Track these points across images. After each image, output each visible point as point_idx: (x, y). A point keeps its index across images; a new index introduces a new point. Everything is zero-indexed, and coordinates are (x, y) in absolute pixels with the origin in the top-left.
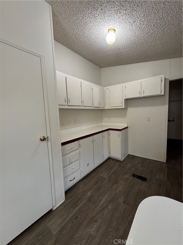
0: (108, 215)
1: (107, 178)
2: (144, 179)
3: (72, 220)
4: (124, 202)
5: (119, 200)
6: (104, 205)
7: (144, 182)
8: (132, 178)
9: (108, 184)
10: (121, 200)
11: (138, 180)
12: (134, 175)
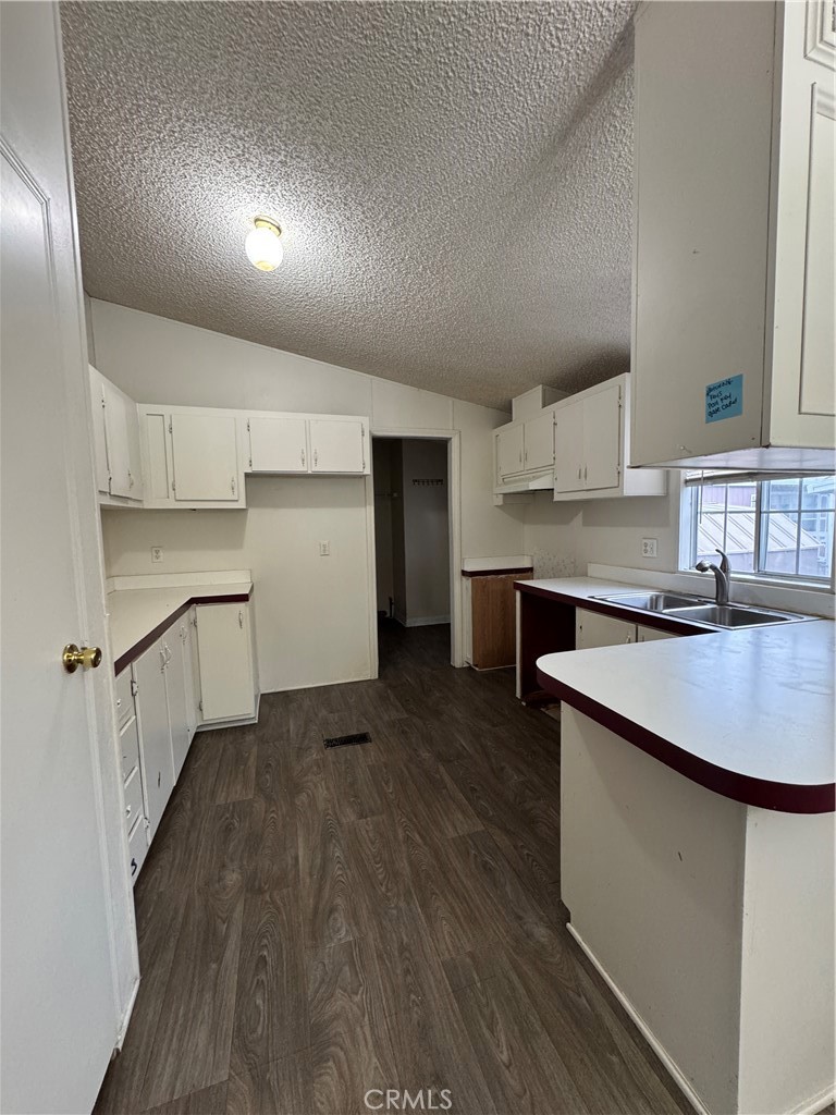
0: (348, 871)
1: (251, 797)
2: (362, 739)
3: (252, 982)
4: (361, 816)
5: (344, 821)
6: (318, 861)
7: (368, 745)
8: (330, 751)
9: (274, 808)
10: (349, 816)
11: (351, 747)
12: (331, 743)
